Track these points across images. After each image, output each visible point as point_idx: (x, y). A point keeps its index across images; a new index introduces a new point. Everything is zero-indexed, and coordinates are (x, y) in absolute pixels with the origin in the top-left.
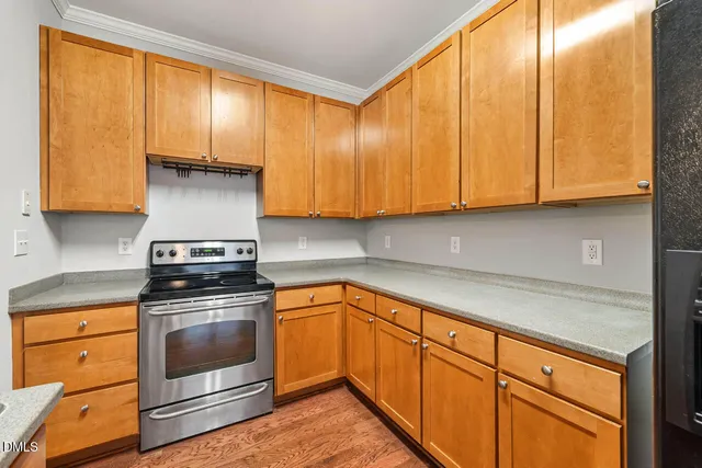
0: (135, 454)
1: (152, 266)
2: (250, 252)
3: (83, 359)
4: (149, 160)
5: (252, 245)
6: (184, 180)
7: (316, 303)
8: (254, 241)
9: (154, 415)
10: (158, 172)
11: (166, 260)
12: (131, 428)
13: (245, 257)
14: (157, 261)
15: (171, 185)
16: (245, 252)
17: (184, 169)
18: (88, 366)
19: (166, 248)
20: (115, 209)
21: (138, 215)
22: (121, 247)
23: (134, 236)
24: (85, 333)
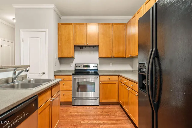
0: (71, 106)
1: (75, 69)
2: (96, 67)
3: (64, 85)
4: (75, 46)
5: (97, 65)
6: (82, 49)
7: (110, 80)
8: (98, 64)
9: (75, 98)
10: (77, 48)
11: (78, 68)
12: (71, 100)
13: (95, 68)
14: (76, 68)
15: (79, 51)
16: (95, 67)
17: (82, 47)
18: (64, 86)
19: (78, 65)
20: (69, 57)
21: (73, 58)
22: (70, 65)
23: (72, 62)
24: (64, 80)
